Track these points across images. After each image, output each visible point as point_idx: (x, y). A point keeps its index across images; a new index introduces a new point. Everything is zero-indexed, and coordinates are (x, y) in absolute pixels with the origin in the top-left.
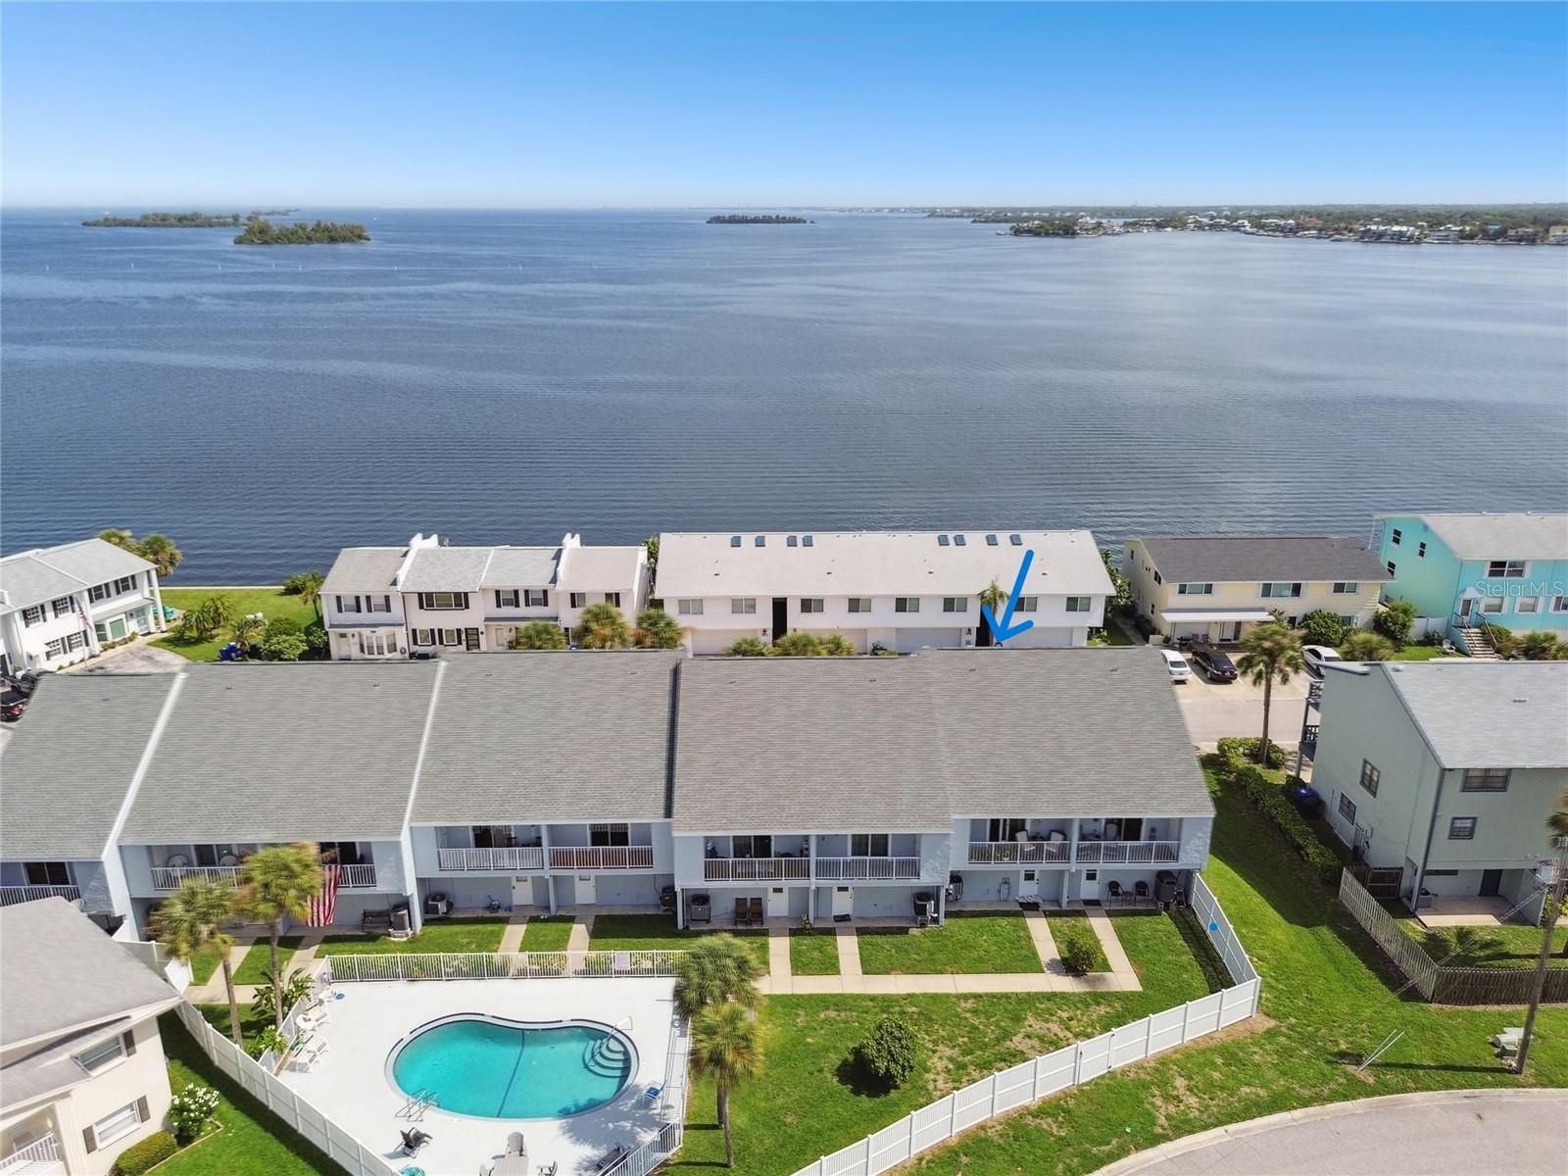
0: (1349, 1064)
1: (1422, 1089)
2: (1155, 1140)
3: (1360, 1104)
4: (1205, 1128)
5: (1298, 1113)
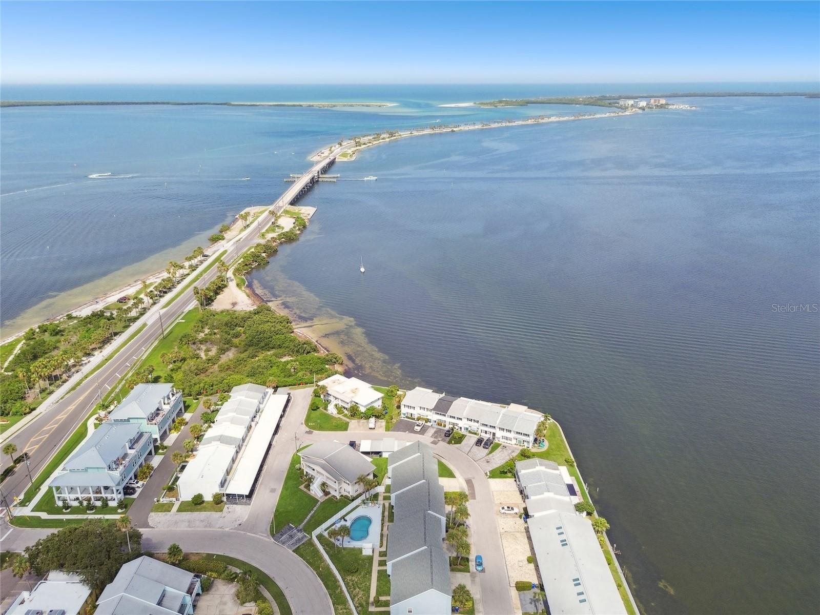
2: (334, 605)
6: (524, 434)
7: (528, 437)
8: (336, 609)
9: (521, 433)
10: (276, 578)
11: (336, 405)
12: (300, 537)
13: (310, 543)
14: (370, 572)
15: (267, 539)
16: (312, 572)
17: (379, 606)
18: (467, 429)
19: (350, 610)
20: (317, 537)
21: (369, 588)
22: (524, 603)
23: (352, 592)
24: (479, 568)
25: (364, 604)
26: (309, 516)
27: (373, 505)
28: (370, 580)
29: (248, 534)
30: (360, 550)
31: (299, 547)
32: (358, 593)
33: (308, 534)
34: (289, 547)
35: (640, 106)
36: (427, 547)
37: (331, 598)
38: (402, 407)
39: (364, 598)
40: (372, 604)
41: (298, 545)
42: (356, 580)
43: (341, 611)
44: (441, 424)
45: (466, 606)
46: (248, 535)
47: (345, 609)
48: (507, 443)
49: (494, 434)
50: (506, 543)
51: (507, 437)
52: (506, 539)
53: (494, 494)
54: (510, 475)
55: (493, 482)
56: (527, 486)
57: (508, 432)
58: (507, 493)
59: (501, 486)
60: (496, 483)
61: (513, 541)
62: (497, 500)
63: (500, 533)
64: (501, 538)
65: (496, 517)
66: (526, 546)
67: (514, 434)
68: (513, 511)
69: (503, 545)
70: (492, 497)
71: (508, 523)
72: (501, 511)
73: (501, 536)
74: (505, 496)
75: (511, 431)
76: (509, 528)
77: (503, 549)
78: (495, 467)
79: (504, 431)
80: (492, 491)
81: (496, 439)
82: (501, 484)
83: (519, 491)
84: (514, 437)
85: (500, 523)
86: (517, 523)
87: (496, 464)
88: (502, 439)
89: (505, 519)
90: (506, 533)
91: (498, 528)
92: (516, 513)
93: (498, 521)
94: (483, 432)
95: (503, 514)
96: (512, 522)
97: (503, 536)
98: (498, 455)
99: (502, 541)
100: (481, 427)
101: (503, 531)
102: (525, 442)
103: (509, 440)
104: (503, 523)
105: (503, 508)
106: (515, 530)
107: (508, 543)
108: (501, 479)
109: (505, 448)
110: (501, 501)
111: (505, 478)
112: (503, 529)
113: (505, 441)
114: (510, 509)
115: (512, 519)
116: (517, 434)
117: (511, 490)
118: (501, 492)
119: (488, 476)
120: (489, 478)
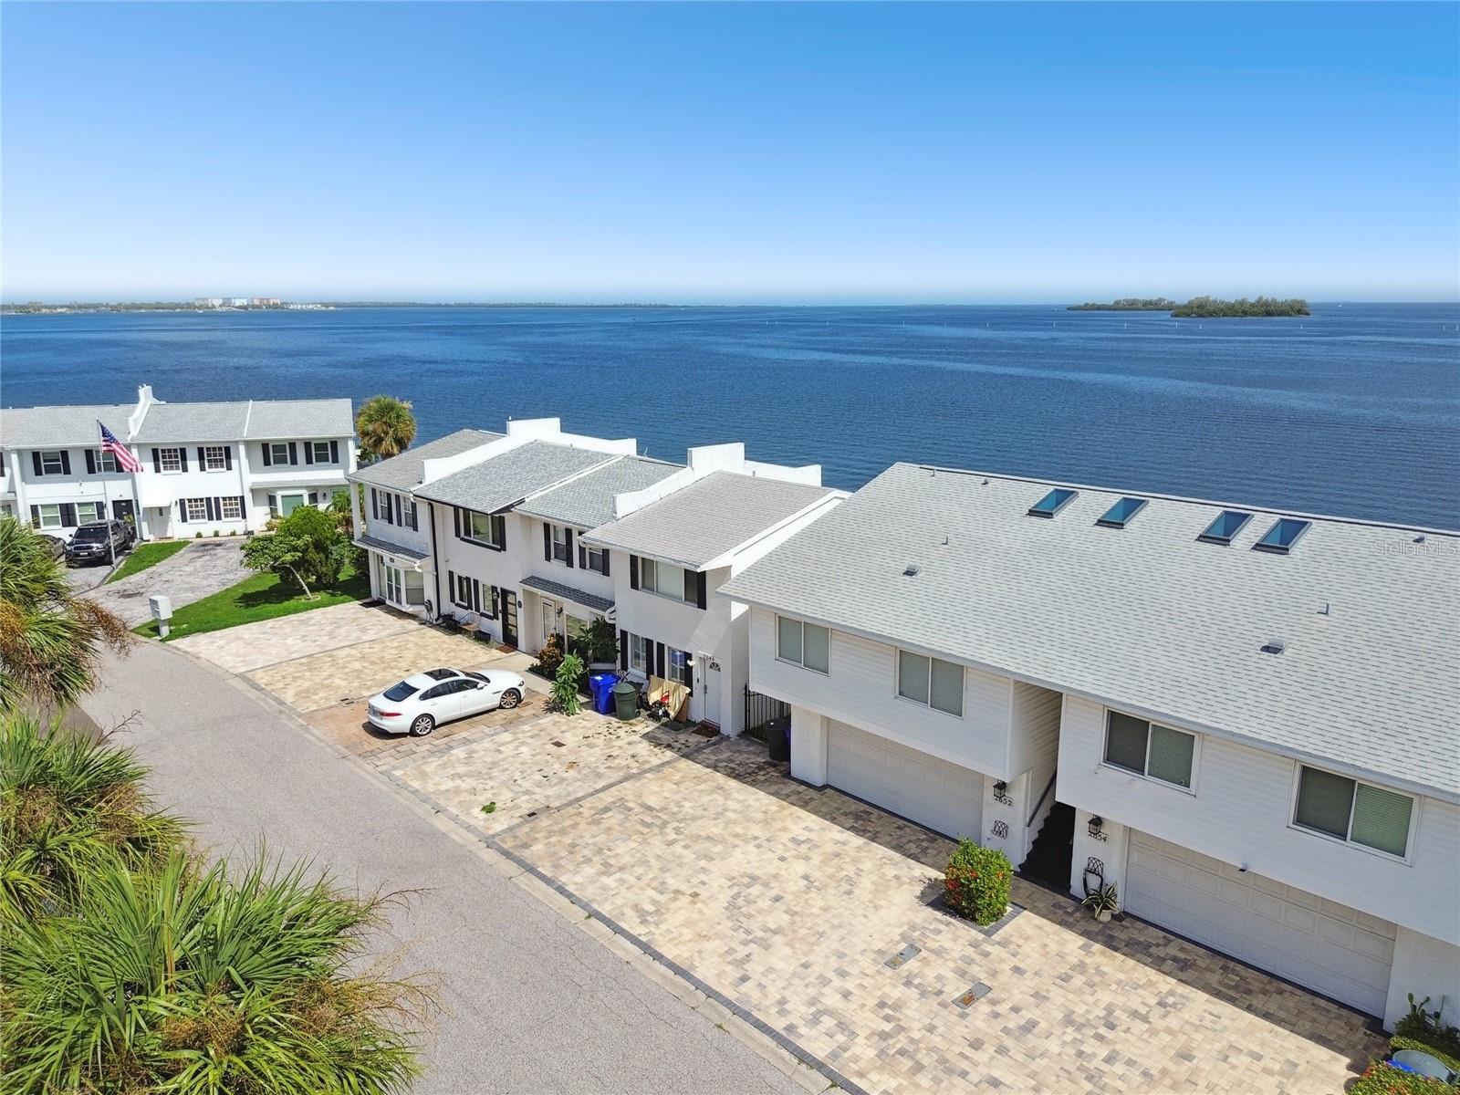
6: (307, 445)
7: (335, 460)
9: (293, 445)
35: (237, 304)
48: (216, 534)
49: (124, 507)
50: (609, 881)
51: (208, 499)
52: (588, 860)
53: (261, 677)
54: (318, 597)
55: (222, 642)
56: (522, 502)
57: (215, 463)
58: (353, 652)
59: (290, 641)
60: (240, 643)
61: (656, 845)
62: (305, 694)
63: (490, 843)
64: (531, 870)
65: (364, 771)
66: (796, 830)
67: (252, 469)
68: (489, 688)
69: (605, 909)
70: (253, 694)
71: (494, 764)
72: (388, 724)
73: (520, 862)
74: (357, 665)
75: (228, 450)
76: (539, 785)
77: (634, 940)
78: (190, 598)
79: (190, 463)
80: (240, 676)
81: (145, 525)
82: (285, 637)
83: (432, 626)
84: (252, 491)
85: (430, 788)
86: (570, 739)
87: (192, 590)
88: (184, 519)
89: (459, 753)
90: (544, 822)
91: (441, 823)
92: (513, 697)
93: (401, 786)
94: (48, 521)
95: (413, 733)
96: (524, 749)
97: (538, 848)
98: (189, 569)
99: (561, 890)
100: (29, 487)
101: (499, 824)
102: (320, 497)
103: (230, 514)
104: (460, 776)
105: (403, 691)
106: (599, 775)
107: (627, 877)
108: (269, 623)
109: (219, 545)
110: (343, 693)
111: (296, 611)
112: (489, 809)
113: (207, 528)
114: (462, 677)
115: (507, 737)
116: (267, 463)
117: (370, 635)
118: (311, 662)
119: (165, 631)
120: (173, 635)
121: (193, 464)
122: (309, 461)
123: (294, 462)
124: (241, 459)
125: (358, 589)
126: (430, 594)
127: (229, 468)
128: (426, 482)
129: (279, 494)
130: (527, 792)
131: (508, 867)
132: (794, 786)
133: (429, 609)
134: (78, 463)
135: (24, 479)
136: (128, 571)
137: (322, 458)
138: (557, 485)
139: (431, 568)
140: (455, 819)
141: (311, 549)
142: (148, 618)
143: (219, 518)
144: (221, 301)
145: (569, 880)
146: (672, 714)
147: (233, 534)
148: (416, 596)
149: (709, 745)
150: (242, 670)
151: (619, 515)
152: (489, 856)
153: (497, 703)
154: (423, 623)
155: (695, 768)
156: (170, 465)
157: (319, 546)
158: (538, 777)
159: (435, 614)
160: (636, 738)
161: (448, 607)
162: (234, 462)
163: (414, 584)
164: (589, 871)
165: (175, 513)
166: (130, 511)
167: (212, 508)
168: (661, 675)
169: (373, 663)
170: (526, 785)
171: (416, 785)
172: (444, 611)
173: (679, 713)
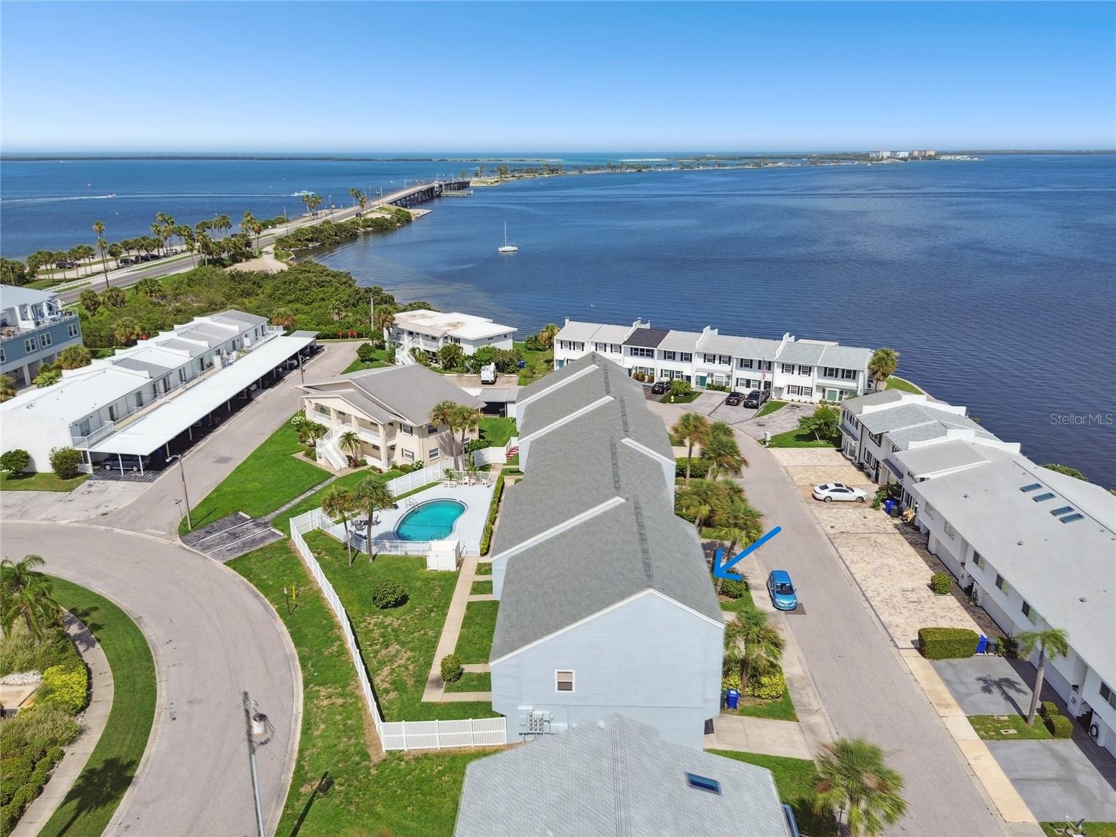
0: (320, 784)
1: (283, 817)
2: (306, 685)
3: (289, 777)
4: (305, 705)
5: (296, 747)
6: (843, 370)
7: (854, 378)
8: (309, 697)
9: (837, 369)
10: (146, 619)
11: (413, 350)
12: (258, 536)
13: (285, 548)
14: (443, 608)
15: (164, 541)
16: (266, 607)
17: (460, 689)
18: (703, 379)
19: (359, 698)
20: (305, 537)
21: (432, 645)
22: (961, 689)
23: (377, 652)
24: (784, 601)
25: (410, 682)
26: (298, 500)
27: (473, 481)
28: (440, 625)
29: (117, 530)
30: (422, 561)
31: (246, 555)
32: (395, 656)
33: (282, 531)
34: (216, 556)
35: (901, 156)
36: (623, 500)
37: (304, 666)
38: (557, 346)
39: (411, 667)
40: (437, 683)
41: (244, 553)
42: (396, 624)
43: (325, 703)
44: (643, 376)
45: (763, 692)
46: (115, 533)
47: (342, 695)
48: (799, 401)
49: (768, 384)
50: (850, 553)
51: (799, 387)
52: (848, 547)
53: (790, 470)
54: (822, 442)
55: (783, 453)
56: (888, 432)
57: (805, 372)
58: (823, 468)
59: (804, 458)
60: (789, 455)
61: (870, 550)
62: (801, 479)
63: (827, 535)
64: (833, 544)
65: (806, 507)
66: (913, 560)
67: (819, 377)
68: (853, 494)
69: (844, 558)
70: (786, 474)
71: (842, 517)
72: (817, 496)
73: (831, 541)
74: (821, 474)
75: (810, 368)
76: (850, 526)
77: (846, 565)
78: (780, 431)
79: (795, 371)
80: (784, 467)
81: (773, 393)
82: (804, 456)
83: (855, 466)
84: (817, 386)
85: (820, 517)
86: (870, 517)
87: (781, 428)
88: (788, 393)
89: (834, 510)
90: (844, 535)
91: (818, 527)
92: (861, 500)
93: (813, 513)
94: (742, 385)
95: (824, 501)
96: (854, 516)
97: (838, 540)
98: (783, 417)
99: (837, 550)
100: (738, 371)
101: (833, 531)
102: (844, 393)
103: (806, 393)
104: (830, 517)
105: (825, 487)
106: (869, 529)
107: (856, 554)
108: (801, 449)
109: (798, 407)
110: (812, 482)
111: (812, 447)
112: (832, 527)
113: (796, 397)
114: (845, 488)
115: (851, 510)
116: (825, 375)
117: (832, 464)
118: (807, 468)
119: (767, 444)
120: (770, 446)
121: (796, 372)
122: (843, 377)
123: (836, 377)
124: (815, 373)
125: (837, 443)
126: (857, 454)
127: (809, 375)
128: (863, 414)
129: (827, 389)
130: (846, 527)
131: (828, 541)
132: (926, 551)
133: (856, 459)
134: (755, 365)
135: (736, 368)
136: (763, 414)
137: (848, 377)
138: (904, 428)
139: (859, 445)
140: (822, 527)
141: (823, 425)
142: (763, 437)
143: (801, 395)
144: (888, 154)
145: (840, 550)
146: (909, 520)
147: (806, 402)
148: (852, 453)
149: (913, 533)
150: (785, 465)
151: (909, 449)
152: (826, 538)
153: (855, 500)
154: (853, 464)
155: (901, 537)
156: (788, 371)
157: (826, 424)
158: (851, 524)
159: (857, 462)
160: (891, 523)
161: (862, 460)
162: (812, 373)
163: (852, 449)
164: (847, 549)
165: (786, 390)
166: (770, 387)
167: (799, 390)
168: (910, 507)
169: (827, 474)
170: (847, 525)
171: (817, 515)
172: (860, 461)
173: (911, 521)
